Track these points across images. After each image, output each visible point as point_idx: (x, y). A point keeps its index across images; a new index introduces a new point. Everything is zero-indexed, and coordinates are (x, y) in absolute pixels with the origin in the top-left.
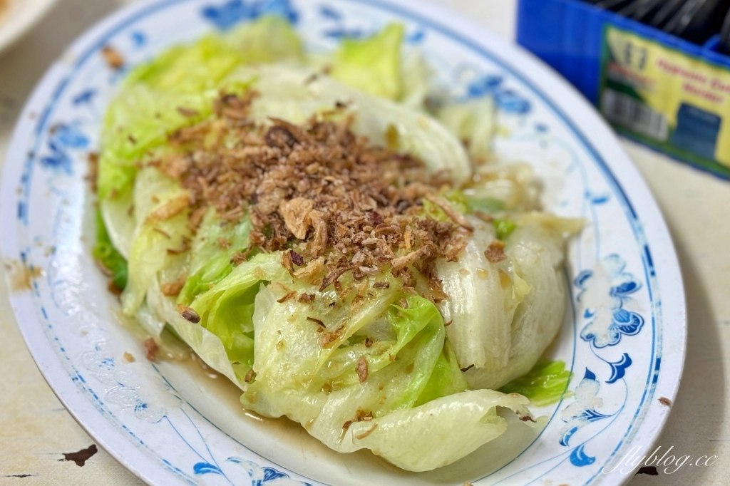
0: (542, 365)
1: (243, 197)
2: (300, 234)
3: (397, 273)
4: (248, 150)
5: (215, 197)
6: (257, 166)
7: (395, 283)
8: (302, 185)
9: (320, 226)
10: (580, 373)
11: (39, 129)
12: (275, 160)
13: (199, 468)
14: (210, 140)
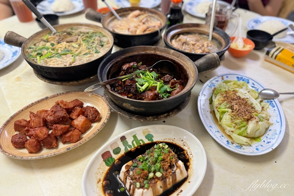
0: (258, 137)
1: (230, 102)
2: (235, 109)
3: (244, 119)
4: (234, 97)
5: (227, 100)
6: (234, 99)
7: (243, 119)
8: (238, 104)
9: (238, 109)
10: (263, 140)
11: (210, 82)
12: (237, 100)
13: (210, 126)
14: (230, 94)
